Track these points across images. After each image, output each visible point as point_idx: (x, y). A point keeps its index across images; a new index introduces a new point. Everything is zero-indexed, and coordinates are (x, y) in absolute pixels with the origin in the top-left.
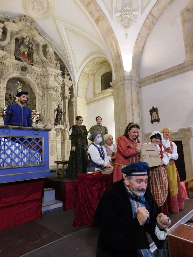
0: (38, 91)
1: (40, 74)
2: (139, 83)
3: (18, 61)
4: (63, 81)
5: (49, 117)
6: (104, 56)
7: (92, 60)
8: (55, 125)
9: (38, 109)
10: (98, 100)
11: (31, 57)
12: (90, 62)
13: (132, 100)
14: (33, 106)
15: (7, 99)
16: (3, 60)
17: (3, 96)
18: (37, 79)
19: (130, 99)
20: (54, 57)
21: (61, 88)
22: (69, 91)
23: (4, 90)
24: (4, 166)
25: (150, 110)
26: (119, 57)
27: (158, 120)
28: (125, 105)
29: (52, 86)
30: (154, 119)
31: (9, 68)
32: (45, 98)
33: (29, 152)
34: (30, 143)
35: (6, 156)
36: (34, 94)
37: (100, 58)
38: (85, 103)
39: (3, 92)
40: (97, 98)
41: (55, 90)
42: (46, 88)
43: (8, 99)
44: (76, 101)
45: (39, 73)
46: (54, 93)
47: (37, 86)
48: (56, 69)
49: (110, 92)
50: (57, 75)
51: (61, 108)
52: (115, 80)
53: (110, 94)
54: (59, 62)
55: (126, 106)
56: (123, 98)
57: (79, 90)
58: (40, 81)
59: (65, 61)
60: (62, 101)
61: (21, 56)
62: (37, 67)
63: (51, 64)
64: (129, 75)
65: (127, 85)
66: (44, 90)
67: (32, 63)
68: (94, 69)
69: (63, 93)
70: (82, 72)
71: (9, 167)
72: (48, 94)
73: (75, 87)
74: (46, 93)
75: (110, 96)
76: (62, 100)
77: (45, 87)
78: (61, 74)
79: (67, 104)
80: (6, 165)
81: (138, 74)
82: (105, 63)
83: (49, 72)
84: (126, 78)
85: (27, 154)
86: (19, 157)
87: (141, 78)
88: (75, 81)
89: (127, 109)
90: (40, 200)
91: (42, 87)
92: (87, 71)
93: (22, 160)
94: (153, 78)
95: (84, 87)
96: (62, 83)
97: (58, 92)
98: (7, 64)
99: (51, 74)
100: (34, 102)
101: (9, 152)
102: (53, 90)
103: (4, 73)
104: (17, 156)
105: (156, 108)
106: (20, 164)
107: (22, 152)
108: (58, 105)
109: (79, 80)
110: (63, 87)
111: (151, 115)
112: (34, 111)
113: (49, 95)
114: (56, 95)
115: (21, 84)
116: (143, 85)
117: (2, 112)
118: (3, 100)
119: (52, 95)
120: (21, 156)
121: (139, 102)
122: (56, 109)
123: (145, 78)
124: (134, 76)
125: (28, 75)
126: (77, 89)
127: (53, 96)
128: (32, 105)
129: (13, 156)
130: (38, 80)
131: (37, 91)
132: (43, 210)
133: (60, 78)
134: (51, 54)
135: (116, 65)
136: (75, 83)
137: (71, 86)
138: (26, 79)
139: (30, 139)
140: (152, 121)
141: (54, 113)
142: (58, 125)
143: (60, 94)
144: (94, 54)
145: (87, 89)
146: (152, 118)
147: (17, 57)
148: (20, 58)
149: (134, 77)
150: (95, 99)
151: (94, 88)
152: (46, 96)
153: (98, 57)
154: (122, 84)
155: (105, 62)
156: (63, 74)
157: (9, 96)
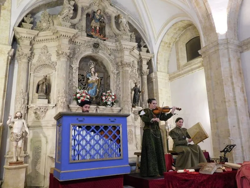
0: (111, 69)
1: (113, 50)
2: (240, 47)
3: (89, 38)
4: (140, 54)
5: (125, 98)
8: (133, 106)
11: (103, 32)
12: (170, 27)
13: (231, 70)
16: (74, 39)
18: (110, 56)
21: (138, 63)
23: (77, 71)
29: (127, 61)
32: (121, 77)
33: (106, 143)
34: (106, 132)
35: (80, 147)
36: (108, 73)
38: (167, 78)
39: (75, 73)
41: (132, 66)
43: (81, 80)
44: (156, 77)
45: (112, 48)
46: (130, 70)
47: (110, 64)
48: (131, 41)
49: (199, 62)
50: (133, 48)
52: (206, 47)
53: (199, 65)
54: (133, 33)
58: (114, 58)
60: (139, 78)
61: (92, 32)
62: (110, 42)
64: (224, 38)
65: (222, 51)
66: (119, 67)
67: (104, 38)
68: (176, 36)
69: (140, 69)
70: (162, 41)
72: (123, 72)
74: (121, 70)
77: (120, 64)
79: (146, 81)
81: (237, 35)
84: (220, 42)
85: (103, 144)
86: (94, 149)
87: (242, 40)
88: (153, 53)
91: (117, 64)
92: (167, 39)
93: (97, 152)
95: (165, 59)
96: (138, 57)
97: (134, 68)
98: (79, 43)
99: (125, 48)
100: (108, 81)
104: (92, 147)
106: (95, 157)
107: (97, 142)
108: (136, 83)
109: (158, 52)
112: (109, 91)
113: (125, 72)
114: (132, 71)
115: (94, 63)
116: (246, 49)
117: (75, 95)
118: (76, 82)
120: (97, 147)
123: (247, 39)
124: (232, 38)
125: (100, 51)
126: (157, 63)
127: (129, 73)
128: (106, 85)
134: (124, 25)
137: (149, 59)
138: (99, 56)
139: (106, 128)
141: (131, 93)
142: (136, 107)
143: (137, 70)
148: (92, 34)
149: (232, 40)
150: (180, 73)
152: (121, 73)
153: (181, 21)
157: (82, 77)
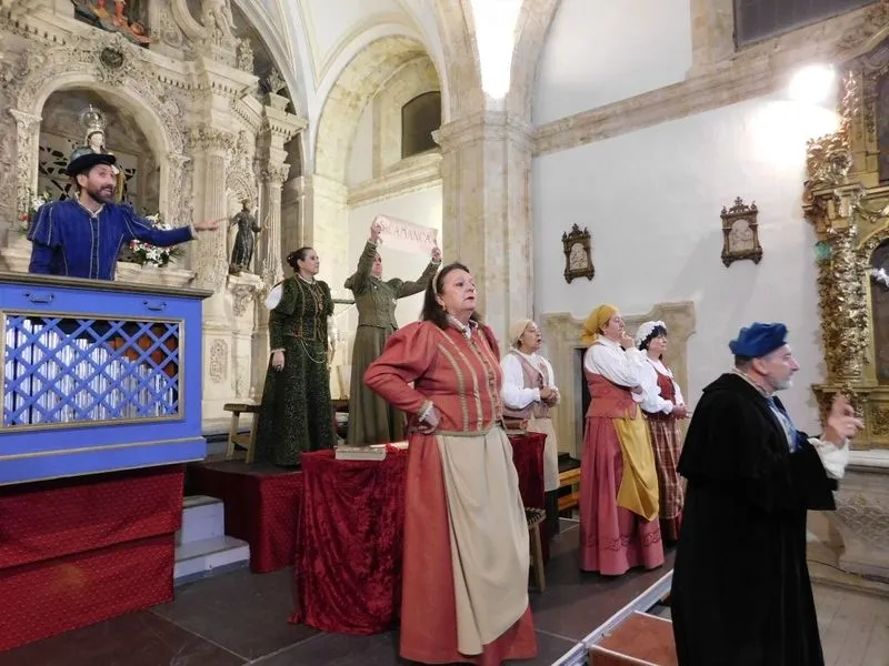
0: (166, 145)
1: (174, 84)
2: (534, 139)
3: (86, 27)
4: (264, 114)
5: (208, 245)
6: (415, 36)
7: (372, 43)
8: (232, 271)
9: (167, 213)
10: (390, 190)
11: (143, 15)
12: (364, 49)
13: (506, 197)
14: (149, 200)
15: (45, 168)
16: (21, 15)
17: (29, 156)
18: (164, 102)
19: (498, 195)
20: (228, 21)
21: (257, 139)
22: (287, 154)
23: (33, 134)
24: (30, 422)
25: (565, 236)
26: (467, 40)
27: (589, 273)
28: (482, 213)
29: (221, 129)
30: (578, 267)
31: (50, 51)
32: (196, 175)
33: (130, 372)
34: (131, 341)
35: (38, 385)
36: (152, 158)
37: (401, 40)
38: (342, 199)
39: (27, 140)
40: (386, 185)
41: (235, 145)
42: (197, 138)
43: (51, 170)
44: (310, 191)
45: (170, 77)
46: (230, 158)
47: (163, 128)
48: (237, 67)
49: (432, 165)
50: (242, 91)
51: (253, 213)
52: (452, 123)
53: (433, 171)
54: (248, 41)
55: (483, 220)
56: (474, 191)
57: (321, 151)
58: (175, 110)
59: (273, 38)
60: (257, 186)
61: (98, 6)
62: (165, 55)
63: (217, 49)
64: (499, 108)
65: (492, 144)
66: (193, 143)
67: (144, 40)
68: (376, 78)
69: (263, 159)
70: (334, 84)
71: (52, 426)
72: (204, 161)
73: (307, 138)
74: (198, 156)
75: (431, 178)
76: (260, 185)
77: (195, 133)
78: (257, 86)
79: (277, 200)
80: (37, 416)
81: (532, 107)
82: (418, 61)
83: (211, 78)
84: (489, 118)
85: (121, 378)
87: (541, 122)
88: (306, 117)
89: (486, 230)
90: (169, 538)
91: (185, 133)
92: (351, 82)
93: (100, 401)
94: (582, 126)
95: (339, 140)
96: (258, 122)
97: (243, 156)
98: (41, 33)
99: (217, 85)
100: (154, 186)
101: (51, 371)
102: (226, 145)
103: (32, 65)
104: (81, 385)
105: (586, 232)
106: (93, 415)
107: (100, 371)
108: (244, 203)
109: (321, 115)
110: (264, 137)
111: (568, 253)
112: (154, 218)
113: (210, 164)
114: (236, 165)
115: (103, 115)
116: (545, 150)
117: (24, 219)
118: (29, 173)
119: (221, 165)
120: (99, 386)
121: (529, 208)
122: (234, 214)
123: (552, 124)
124: (516, 115)
125: (127, 81)
126: (316, 148)
127: (226, 167)
128: (144, 198)
129: (66, 386)
130: (170, 106)
131: (164, 146)
132: (179, 571)
133: (253, 104)
134: (218, 11)
135: (455, 71)
136: (308, 126)
137: (293, 134)
138: (122, 96)
139: (131, 327)
140: (570, 276)
141: (229, 231)
142: (242, 273)
143: (251, 162)
144: (379, 23)
145: (350, 149)
146: (568, 263)
147: (82, 9)
148: (96, 11)
149: (517, 119)
150: (379, 187)
151: (376, 148)
152: (197, 165)
153: (395, 37)
154: (475, 140)
155: (417, 56)
156: (264, 89)
157: (55, 159)
